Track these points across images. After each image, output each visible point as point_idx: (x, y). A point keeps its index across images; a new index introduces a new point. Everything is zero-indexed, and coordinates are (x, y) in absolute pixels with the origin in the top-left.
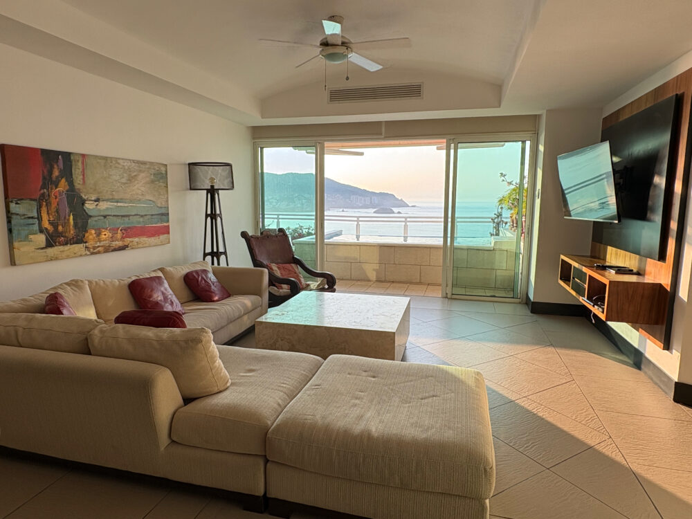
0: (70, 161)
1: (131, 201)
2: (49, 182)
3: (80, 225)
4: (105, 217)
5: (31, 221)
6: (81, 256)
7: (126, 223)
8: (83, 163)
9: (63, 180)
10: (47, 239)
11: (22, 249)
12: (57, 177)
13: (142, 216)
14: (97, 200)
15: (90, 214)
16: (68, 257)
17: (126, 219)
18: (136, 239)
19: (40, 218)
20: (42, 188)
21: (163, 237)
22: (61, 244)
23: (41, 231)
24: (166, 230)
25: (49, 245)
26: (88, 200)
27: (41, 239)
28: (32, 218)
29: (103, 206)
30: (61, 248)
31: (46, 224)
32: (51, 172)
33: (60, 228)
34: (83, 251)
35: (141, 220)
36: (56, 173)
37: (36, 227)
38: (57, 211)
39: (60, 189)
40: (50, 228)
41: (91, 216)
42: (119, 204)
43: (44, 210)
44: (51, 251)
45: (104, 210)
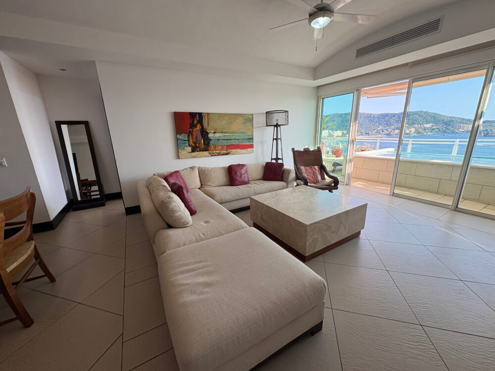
0: (202, 116)
1: (232, 133)
2: (193, 126)
3: (206, 143)
4: (218, 140)
6: (207, 156)
8: (208, 117)
9: (199, 125)
10: (192, 149)
11: (182, 153)
12: (196, 124)
13: (238, 139)
14: (215, 133)
15: (211, 138)
16: (201, 157)
17: (229, 141)
18: (235, 150)
19: (189, 140)
20: (190, 128)
21: (249, 150)
22: (198, 151)
23: (189, 146)
24: (252, 146)
25: (193, 151)
26: (210, 133)
28: (186, 140)
30: (198, 153)
31: (191, 143)
32: (193, 121)
33: (197, 145)
34: (208, 155)
35: (237, 141)
36: (196, 122)
37: (187, 144)
38: (196, 138)
39: (197, 128)
40: (193, 144)
42: (225, 134)
43: (191, 137)
45: (218, 137)
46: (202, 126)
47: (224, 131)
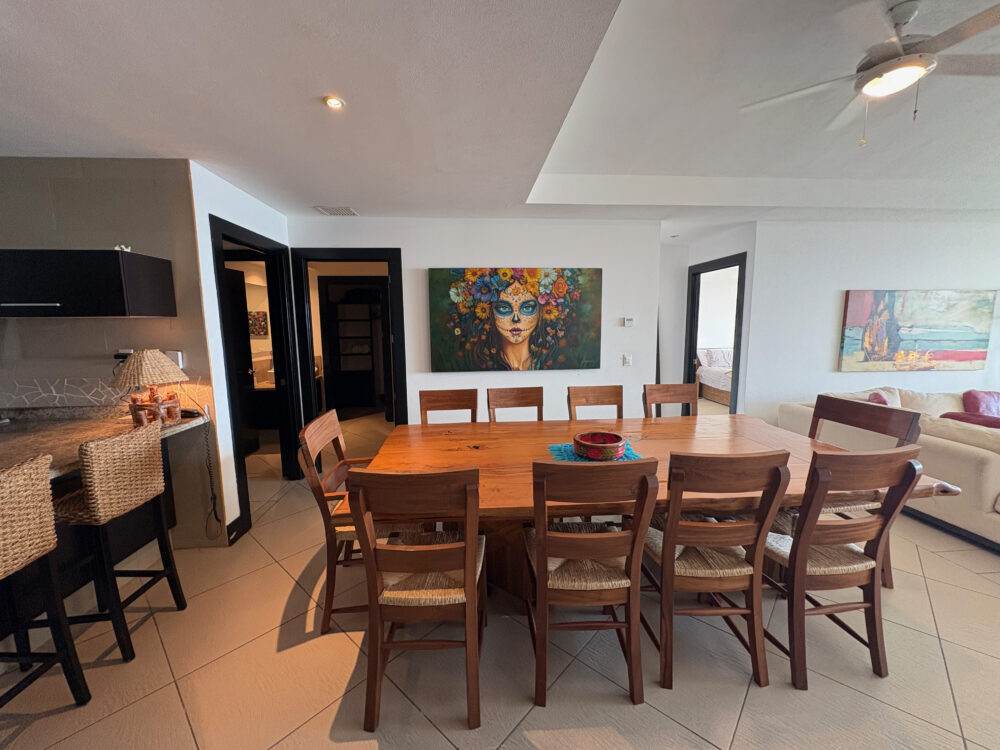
0: (894, 296)
1: (945, 327)
2: (875, 314)
3: (892, 346)
4: (916, 341)
5: (857, 342)
6: (888, 371)
7: (935, 347)
9: (886, 312)
10: (865, 356)
11: (847, 361)
12: (882, 310)
13: (955, 341)
14: (911, 327)
16: (878, 371)
18: (944, 363)
19: (863, 340)
20: (870, 317)
21: (977, 363)
22: (875, 360)
23: (862, 349)
24: (983, 356)
25: (866, 360)
27: (861, 355)
29: (916, 331)
30: (875, 363)
31: (867, 345)
32: (877, 307)
33: (876, 348)
34: (891, 368)
35: (954, 344)
36: (881, 307)
38: (877, 335)
39: (882, 318)
40: (869, 348)
41: (902, 340)
42: (932, 330)
43: (867, 334)
45: (916, 336)
46: (892, 315)
47: (931, 323)
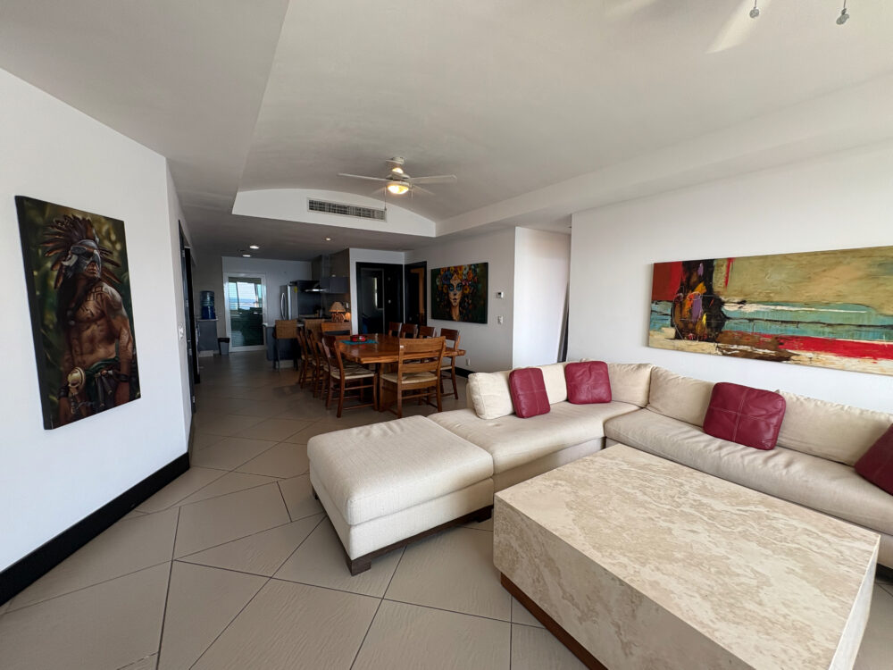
0: (713, 267)
3: (713, 325)
4: (751, 320)
5: (665, 317)
6: (710, 353)
7: (789, 331)
8: (728, 267)
9: (701, 284)
10: (676, 332)
11: (657, 336)
12: (694, 283)
14: (743, 302)
16: (695, 352)
17: (791, 327)
19: (672, 315)
20: (679, 292)
26: (728, 302)
29: (749, 309)
33: (691, 326)
34: (714, 350)
35: (828, 330)
37: (668, 322)
38: (690, 311)
40: (681, 324)
42: (779, 308)
43: (678, 309)
44: (679, 343)
45: (750, 313)
46: (709, 288)
47: (777, 299)
